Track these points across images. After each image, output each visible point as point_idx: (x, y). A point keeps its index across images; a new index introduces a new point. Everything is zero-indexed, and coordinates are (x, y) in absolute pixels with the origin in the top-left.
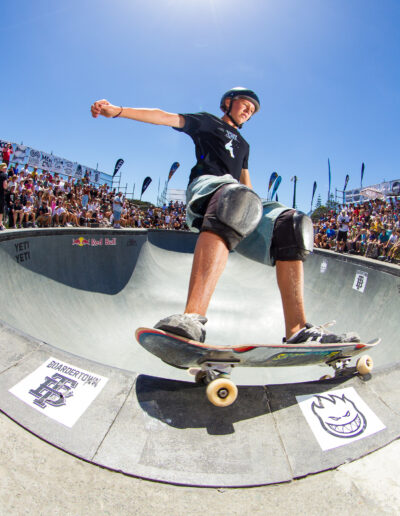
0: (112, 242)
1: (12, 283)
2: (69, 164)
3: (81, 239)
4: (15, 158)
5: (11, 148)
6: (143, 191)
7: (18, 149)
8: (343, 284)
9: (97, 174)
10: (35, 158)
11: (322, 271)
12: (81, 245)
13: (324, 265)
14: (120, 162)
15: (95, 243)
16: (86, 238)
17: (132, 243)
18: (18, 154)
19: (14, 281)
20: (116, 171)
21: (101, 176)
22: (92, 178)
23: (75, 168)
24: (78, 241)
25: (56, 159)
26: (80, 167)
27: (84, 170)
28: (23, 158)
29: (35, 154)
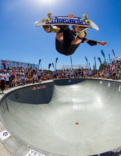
0: (44, 87)
1: (16, 106)
2: (25, 63)
3: (34, 88)
4: (8, 64)
5: (6, 62)
6: (49, 68)
7: (8, 62)
8: (116, 90)
9: (34, 65)
10: (14, 63)
11: (109, 86)
12: (35, 89)
13: (109, 84)
14: (40, 60)
15: (39, 88)
16: (36, 87)
17: (50, 86)
18: (8, 63)
19: (16, 105)
20: (39, 63)
21: (35, 66)
22: (33, 67)
23: (27, 64)
24: (34, 89)
25: (20, 63)
26: (28, 64)
27: (30, 65)
28: (10, 64)
29: (13, 62)
